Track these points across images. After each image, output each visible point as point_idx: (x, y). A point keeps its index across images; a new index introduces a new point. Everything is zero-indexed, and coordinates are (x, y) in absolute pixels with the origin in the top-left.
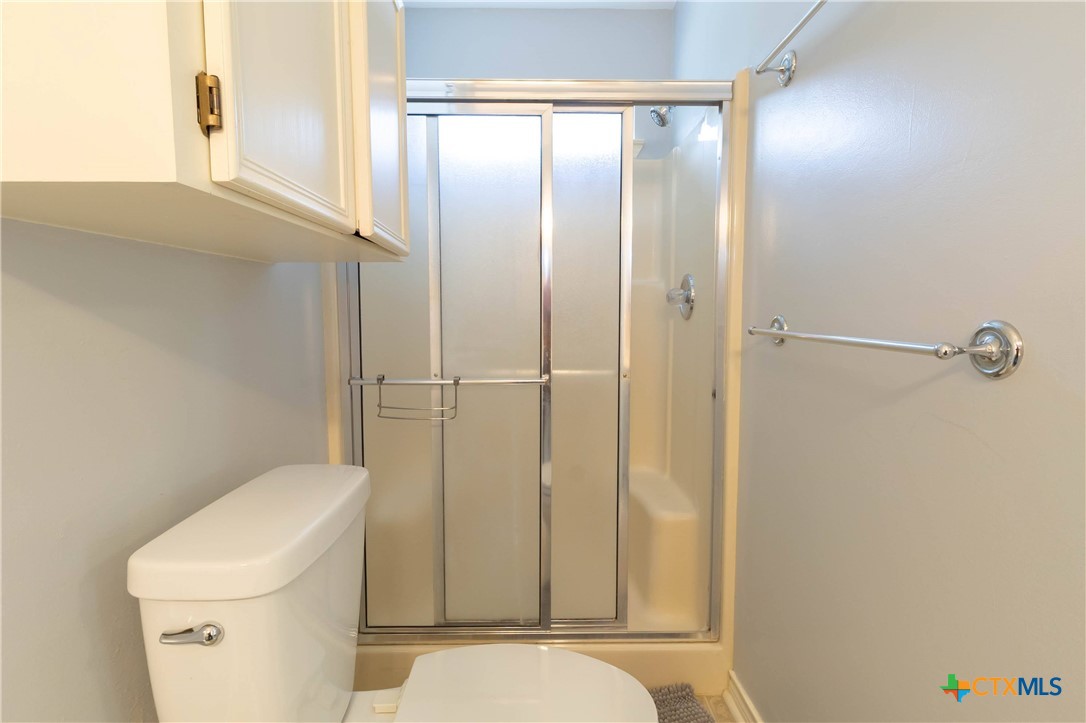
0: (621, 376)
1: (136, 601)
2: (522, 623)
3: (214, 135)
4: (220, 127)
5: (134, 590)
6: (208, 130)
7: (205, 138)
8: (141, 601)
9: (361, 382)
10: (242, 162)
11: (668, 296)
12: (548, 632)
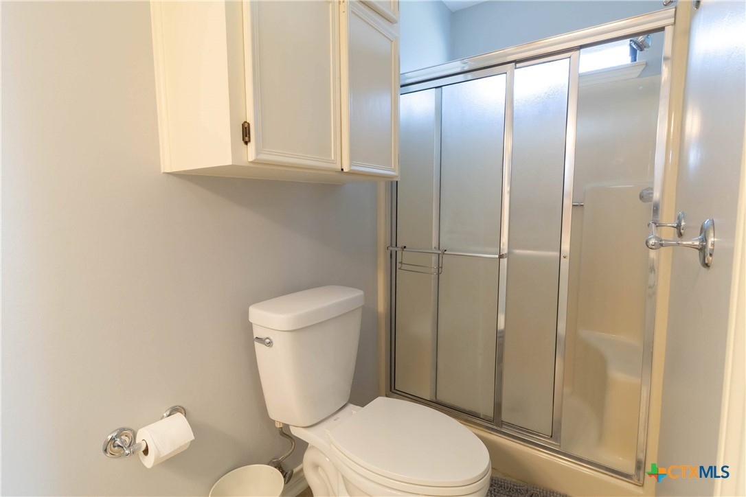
0: (562, 257)
1: (251, 323)
2: (481, 417)
3: (249, 144)
4: (249, 141)
5: (251, 320)
6: (246, 143)
7: (245, 146)
8: (254, 325)
9: (396, 249)
10: (258, 153)
11: (640, 195)
12: (499, 429)
